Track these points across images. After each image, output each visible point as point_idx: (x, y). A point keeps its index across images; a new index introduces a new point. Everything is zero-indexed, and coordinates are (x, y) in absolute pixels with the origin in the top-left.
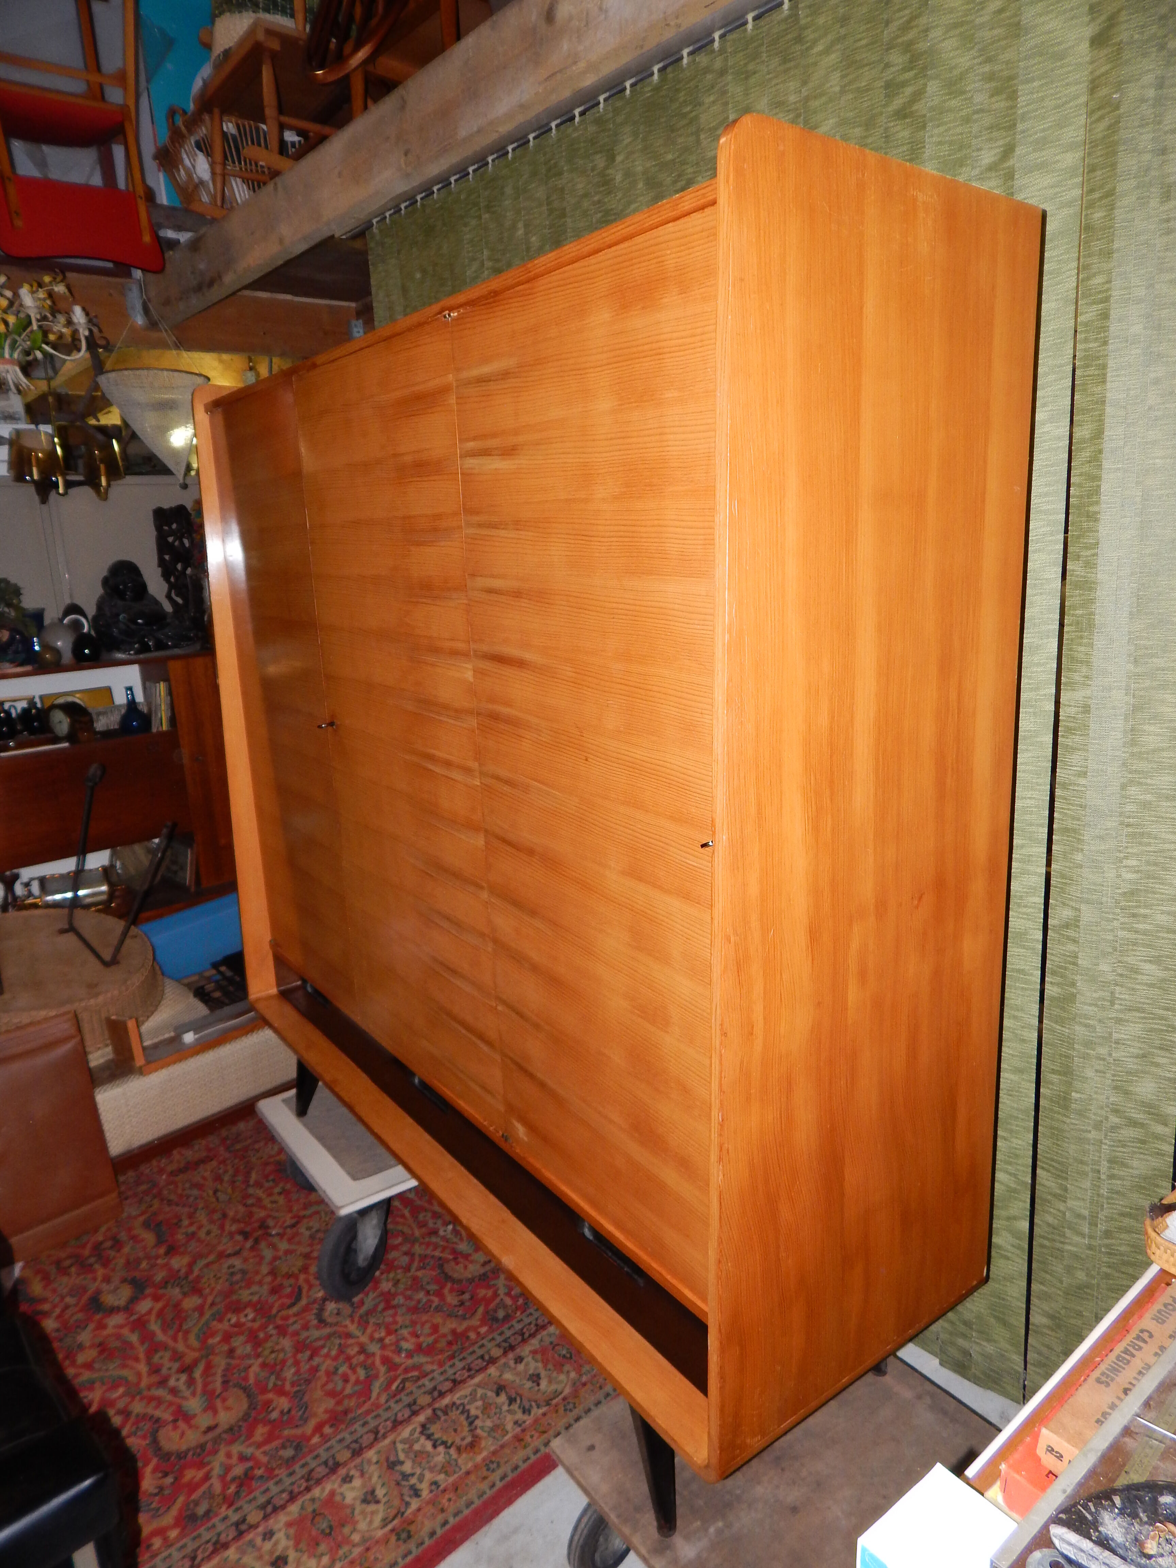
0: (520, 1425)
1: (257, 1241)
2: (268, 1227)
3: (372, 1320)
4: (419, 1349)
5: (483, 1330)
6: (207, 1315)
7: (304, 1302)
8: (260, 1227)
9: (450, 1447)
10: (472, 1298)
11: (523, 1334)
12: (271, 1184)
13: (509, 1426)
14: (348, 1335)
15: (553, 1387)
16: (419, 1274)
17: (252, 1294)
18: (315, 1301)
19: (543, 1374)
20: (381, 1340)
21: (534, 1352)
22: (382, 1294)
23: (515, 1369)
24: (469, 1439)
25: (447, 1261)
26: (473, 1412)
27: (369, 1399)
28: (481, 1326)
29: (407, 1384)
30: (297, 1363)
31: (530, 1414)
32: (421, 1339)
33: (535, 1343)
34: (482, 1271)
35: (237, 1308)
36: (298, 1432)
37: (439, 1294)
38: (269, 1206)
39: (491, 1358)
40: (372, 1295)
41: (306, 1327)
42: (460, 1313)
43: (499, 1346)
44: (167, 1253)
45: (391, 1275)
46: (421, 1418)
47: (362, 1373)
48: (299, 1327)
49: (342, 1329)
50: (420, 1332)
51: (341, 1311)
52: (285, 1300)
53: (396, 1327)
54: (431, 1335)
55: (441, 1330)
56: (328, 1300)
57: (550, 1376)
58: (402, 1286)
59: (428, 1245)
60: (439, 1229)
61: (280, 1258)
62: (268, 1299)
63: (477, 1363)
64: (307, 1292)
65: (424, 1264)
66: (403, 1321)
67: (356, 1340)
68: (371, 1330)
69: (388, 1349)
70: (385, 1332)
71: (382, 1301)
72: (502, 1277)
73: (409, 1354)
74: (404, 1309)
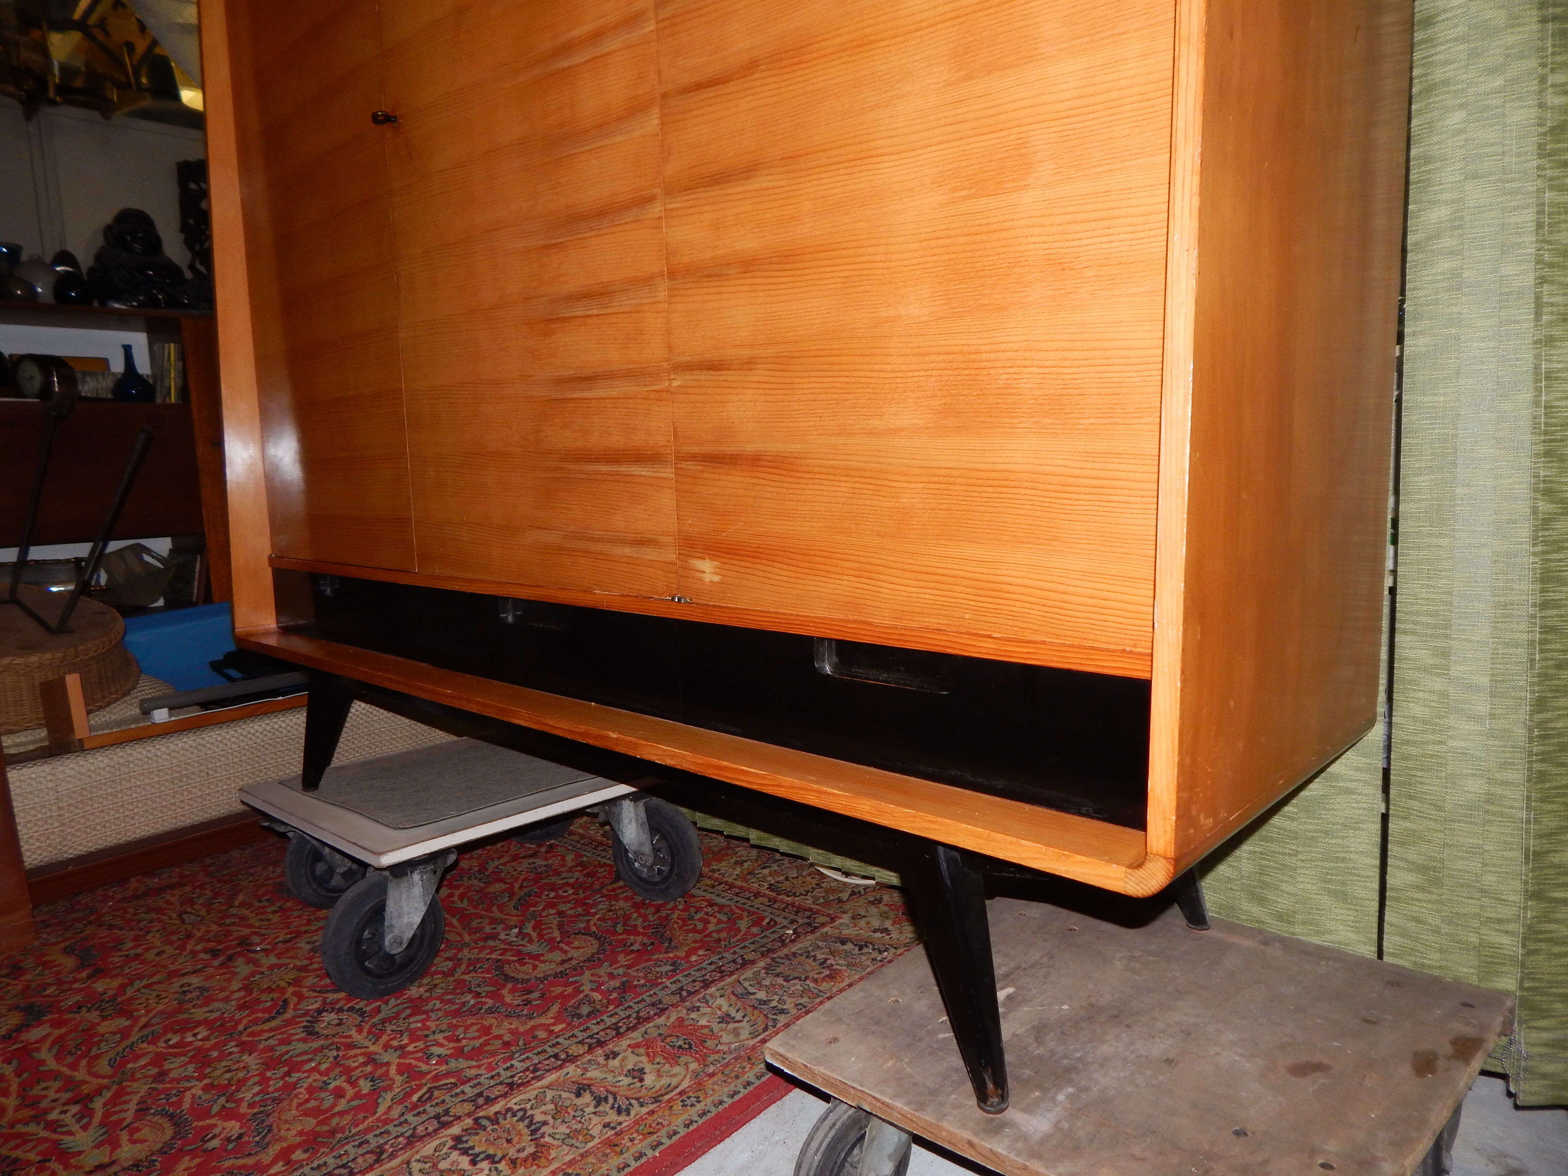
0: (614, 1128)
1: (230, 958)
2: (252, 944)
3: (389, 1028)
4: (459, 1053)
5: (557, 1028)
6: (134, 1038)
7: (290, 1014)
8: (239, 945)
9: (499, 1162)
10: (542, 997)
11: (617, 1029)
12: (266, 903)
13: (595, 1132)
14: (351, 1046)
15: (665, 1081)
16: (466, 977)
17: (210, 1011)
18: (307, 1013)
19: (648, 1068)
20: (402, 1047)
21: (634, 1046)
22: (410, 1000)
23: (606, 1065)
24: (531, 1150)
25: (509, 962)
26: (539, 1118)
27: (376, 1113)
28: (553, 1024)
29: (436, 1093)
30: (264, 1081)
31: (628, 1114)
32: (464, 1042)
33: (636, 1036)
34: (559, 970)
35: (185, 1027)
36: (250, 1161)
37: (495, 995)
38: (257, 924)
39: (568, 1056)
40: (393, 1002)
41: (286, 1041)
42: (525, 1012)
43: (581, 1043)
44: (89, 977)
45: (425, 981)
46: (456, 1130)
47: (365, 1086)
48: (277, 1042)
49: (342, 1040)
50: (462, 1036)
51: (344, 1021)
52: (260, 1015)
53: (426, 1032)
54: (479, 1038)
55: (495, 1032)
56: (327, 1011)
57: (659, 1071)
58: (440, 991)
59: (482, 948)
60: (498, 934)
61: (262, 973)
62: (234, 1016)
63: (547, 1062)
64: (295, 1005)
65: (475, 968)
66: (437, 1026)
67: (363, 1050)
68: (388, 1038)
69: (411, 1056)
70: (409, 1039)
71: (408, 1007)
72: (587, 973)
73: (443, 1060)
74: (440, 1014)
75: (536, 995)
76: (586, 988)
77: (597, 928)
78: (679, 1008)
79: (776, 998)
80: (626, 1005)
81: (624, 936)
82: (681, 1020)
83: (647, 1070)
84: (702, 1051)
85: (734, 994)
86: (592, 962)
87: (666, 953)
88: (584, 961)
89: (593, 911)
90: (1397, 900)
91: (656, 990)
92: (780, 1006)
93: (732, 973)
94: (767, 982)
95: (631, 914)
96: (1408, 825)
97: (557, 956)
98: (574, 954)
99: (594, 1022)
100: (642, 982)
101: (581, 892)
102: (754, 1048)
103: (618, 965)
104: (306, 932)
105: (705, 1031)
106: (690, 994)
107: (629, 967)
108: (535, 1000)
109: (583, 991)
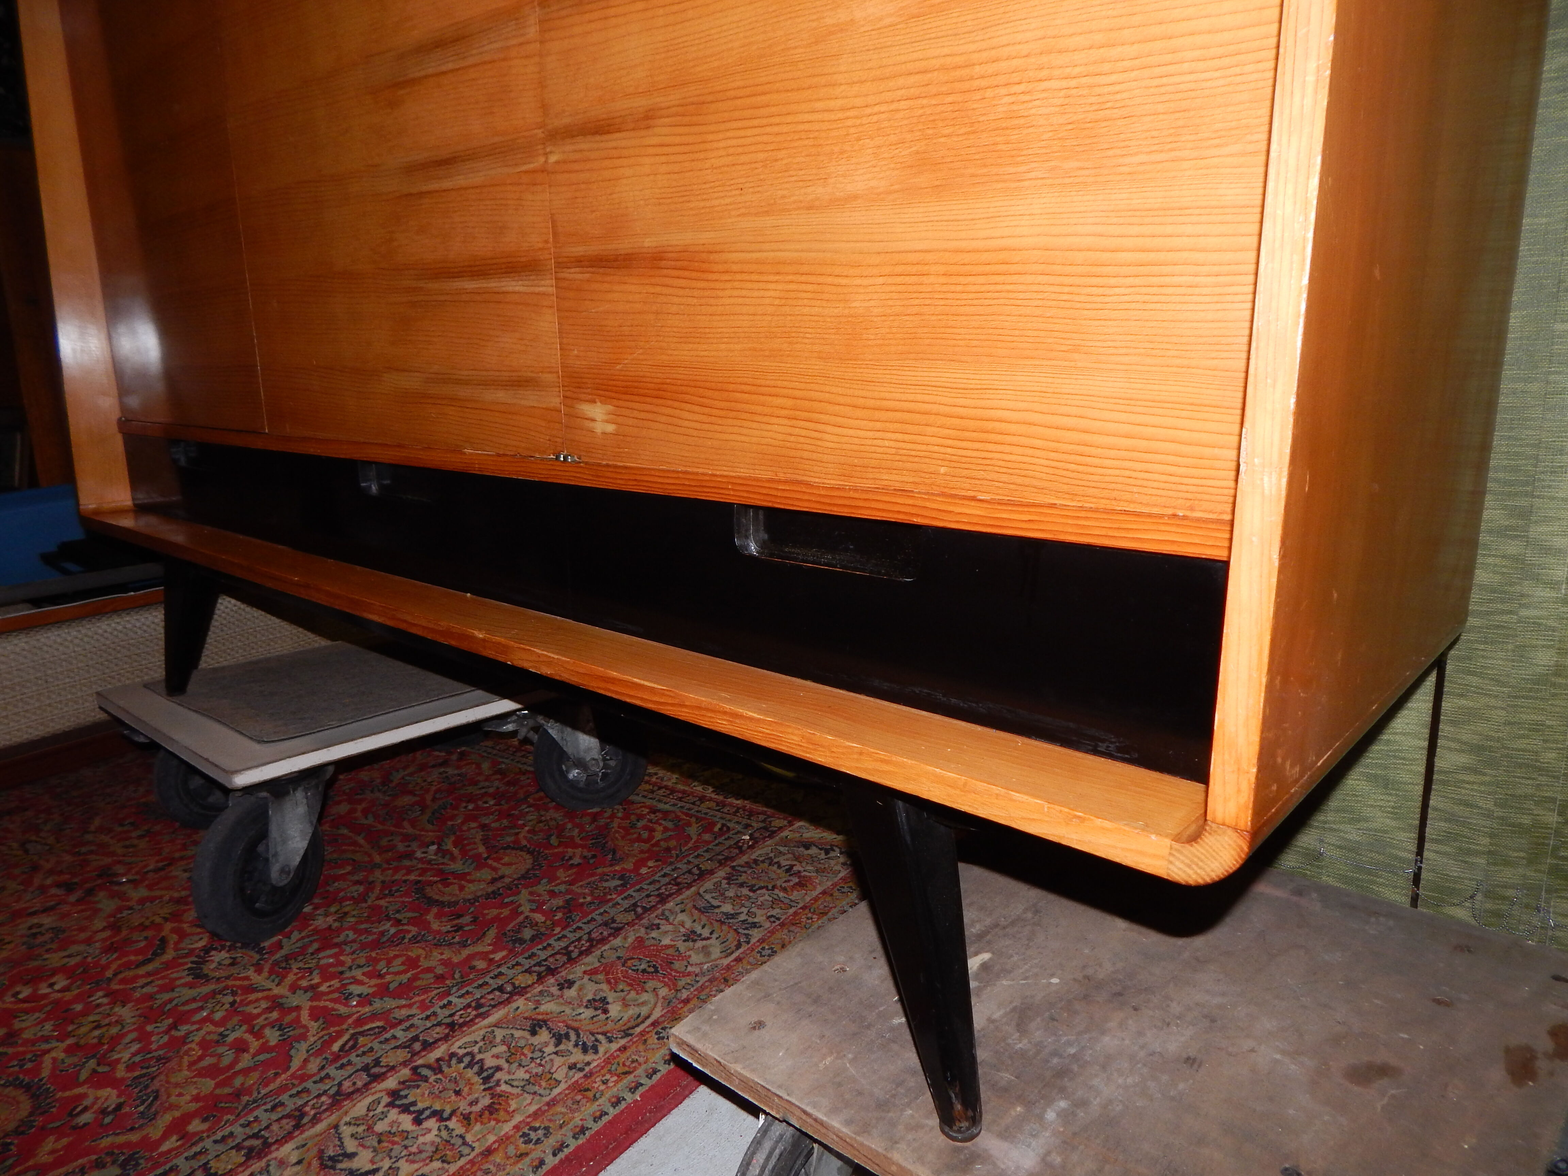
0: (581, 1070)
1: (90, 892)
2: (116, 875)
3: (295, 966)
4: (383, 991)
5: (498, 956)
7: (170, 955)
8: (100, 876)
9: (449, 1119)
10: (474, 921)
11: (568, 954)
12: (129, 828)
13: (560, 1075)
14: (251, 989)
15: (632, 1011)
16: (382, 902)
17: (69, 956)
18: (191, 952)
19: (611, 996)
20: (313, 987)
21: (591, 973)
22: (316, 931)
23: (562, 996)
24: (486, 1101)
25: (431, 884)
26: (490, 1062)
27: (289, 1068)
28: (493, 952)
29: (361, 1039)
30: (144, 1037)
31: (596, 1052)
32: (388, 978)
33: (591, 961)
34: (490, 890)
35: (37, 977)
36: (134, 1137)
37: (419, 922)
38: (120, 851)
39: (515, 987)
40: (295, 935)
41: (168, 988)
42: (457, 939)
43: (528, 971)
45: (333, 909)
46: (391, 1083)
47: (272, 1036)
48: (156, 989)
49: (238, 983)
50: (385, 970)
51: (239, 960)
52: (133, 958)
53: (340, 969)
54: (405, 972)
55: (424, 964)
56: (215, 949)
57: (624, 999)
58: (352, 920)
59: (396, 870)
60: (414, 852)
61: (130, 908)
62: (100, 959)
63: (491, 996)
64: (176, 944)
65: (390, 891)
66: (353, 960)
67: (265, 993)
68: (295, 977)
69: (325, 998)
70: (321, 977)
71: (315, 941)
72: (524, 892)
73: (365, 1000)
74: (355, 946)
75: (467, 919)
76: (526, 908)
77: (528, 841)
78: (636, 927)
79: (745, 910)
80: (574, 926)
81: (560, 850)
82: (640, 941)
83: (610, 1000)
84: (671, 974)
85: (697, 909)
86: (528, 879)
87: (611, 865)
88: (519, 879)
89: (520, 822)
90: (1445, 783)
91: (606, 908)
92: (750, 920)
93: (689, 886)
94: (731, 893)
95: (565, 824)
96: (1463, 702)
97: (486, 874)
98: (506, 871)
99: (540, 947)
100: (589, 899)
101: (503, 802)
102: (728, 968)
103: (558, 881)
104: (182, 858)
105: (670, 951)
106: (645, 910)
107: (572, 883)
108: (467, 925)
109: (522, 913)
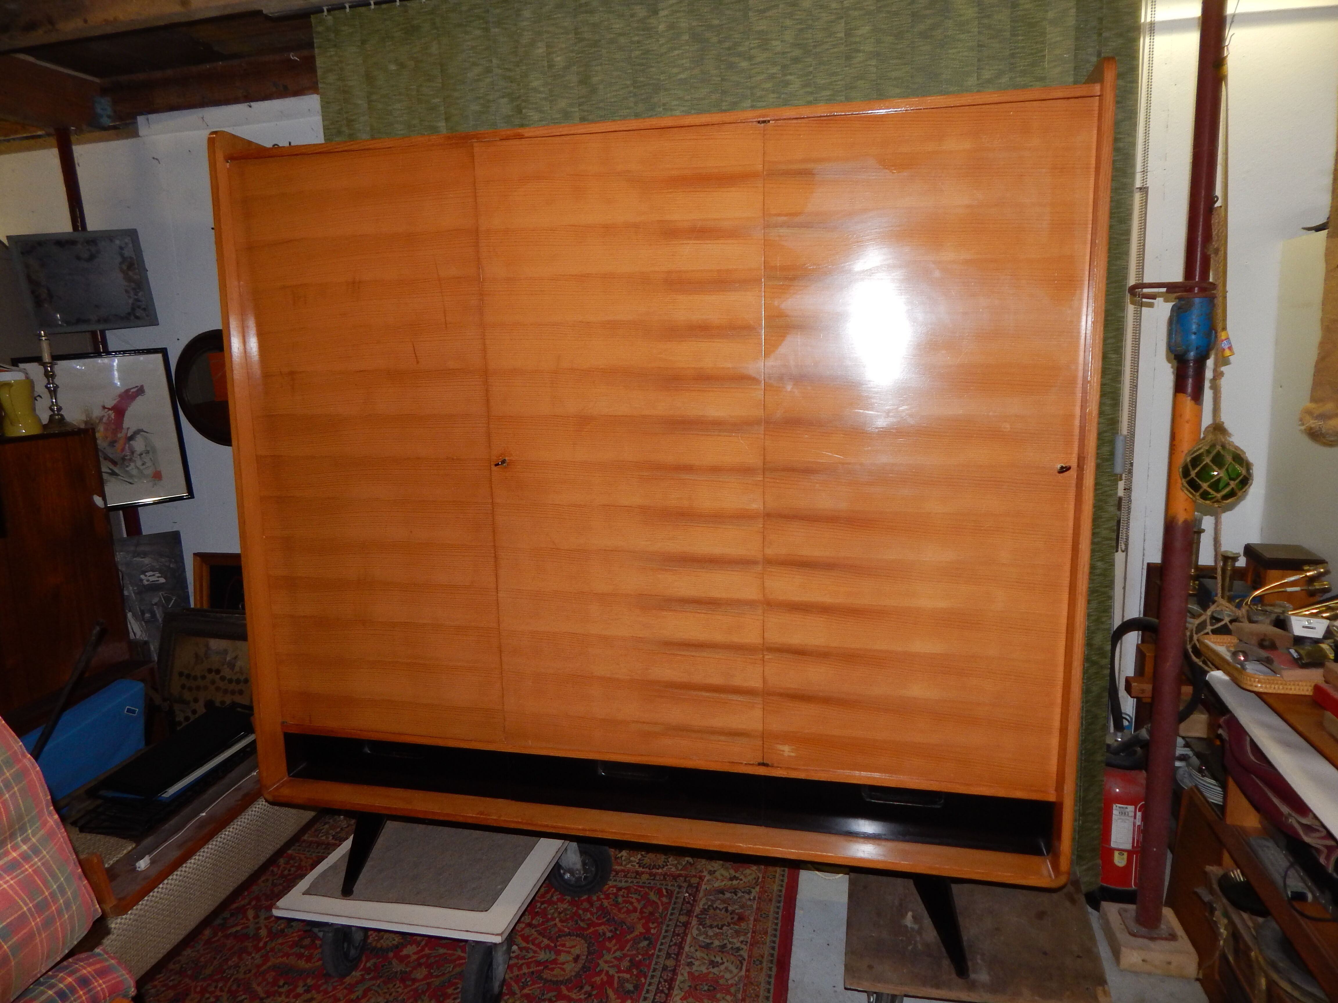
10: (593, 987)
16: (526, 991)
25: (540, 971)
33: (678, 992)
72: (601, 962)
75: (587, 988)
76: (612, 972)
77: (569, 928)
78: (682, 967)
79: (726, 941)
80: (650, 975)
81: (592, 930)
82: (691, 973)
84: (723, 988)
85: (702, 947)
86: (594, 953)
87: (631, 932)
88: (589, 955)
89: (550, 916)
91: (655, 959)
92: (734, 946)
93: (685, 934)
94: (710, 933)
97: (566, 957)
98: (576, 951)
99: (644, 992)
100: (640, 957)
102: (747, 977)
105: (711, 976)
106: (677, 955)
107: (621, 949)
108: (591, 991)
109: (613, 975)
